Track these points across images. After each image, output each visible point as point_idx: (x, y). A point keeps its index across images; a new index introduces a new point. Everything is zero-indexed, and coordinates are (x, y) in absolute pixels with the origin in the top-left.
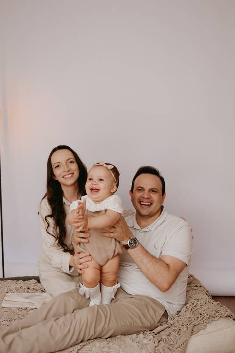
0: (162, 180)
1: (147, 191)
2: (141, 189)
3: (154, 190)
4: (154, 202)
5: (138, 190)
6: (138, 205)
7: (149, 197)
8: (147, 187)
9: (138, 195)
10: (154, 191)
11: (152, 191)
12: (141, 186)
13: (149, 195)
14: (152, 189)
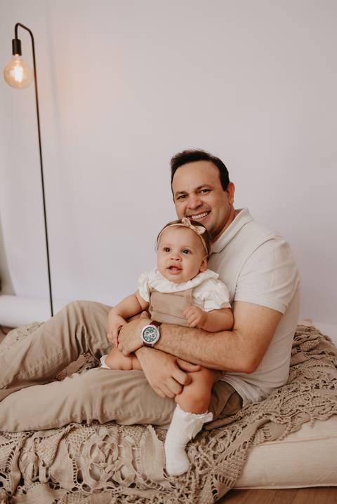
1: (192, 196)
2: (183, 196)
4: (212, 208)
7: (199, 203)
8: (191, 188)
12: (181, 190)
13: (198, 200)
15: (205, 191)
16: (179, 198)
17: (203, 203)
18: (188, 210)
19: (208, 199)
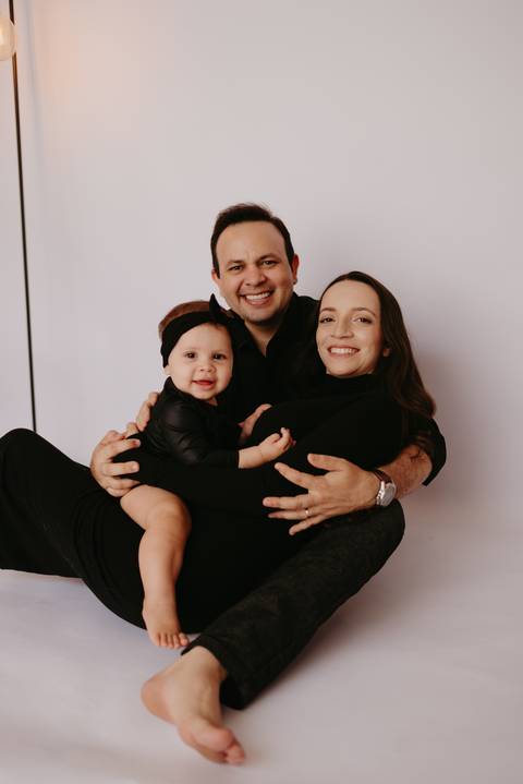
15: (270, 262)
16: (231, 269)
17: (267, 279)
18: (244, 286)
19: (274, 274)
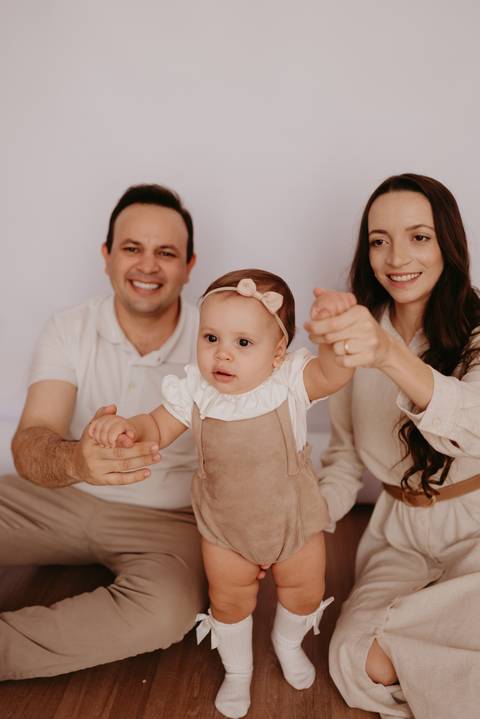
0: (187, 219)
1: (149, 253)
2: (135, 248)
3: (168, 250)
4: (166, 282)
5: (126, 249)
6: (126, 288)
7: (156, 269)
8: (150, 243)
9: (127, 262)
10: (168, 254)
11: (163, 252)
12: (135, 239)
13: (156, 264)
14: (164, 247)
